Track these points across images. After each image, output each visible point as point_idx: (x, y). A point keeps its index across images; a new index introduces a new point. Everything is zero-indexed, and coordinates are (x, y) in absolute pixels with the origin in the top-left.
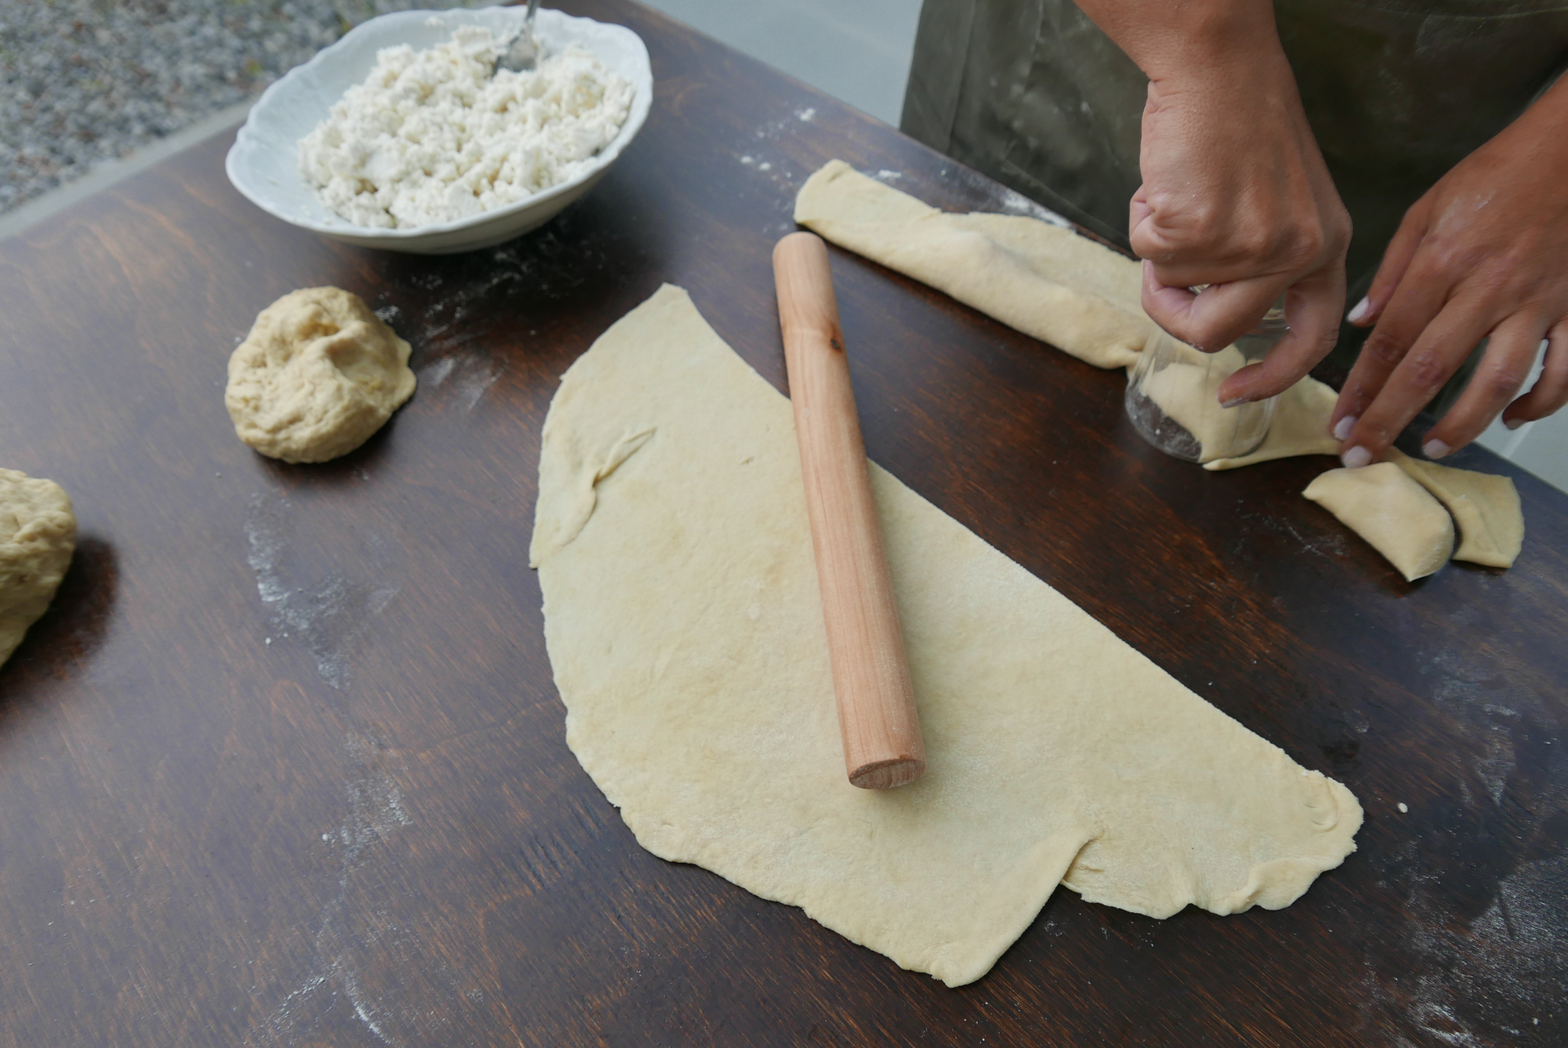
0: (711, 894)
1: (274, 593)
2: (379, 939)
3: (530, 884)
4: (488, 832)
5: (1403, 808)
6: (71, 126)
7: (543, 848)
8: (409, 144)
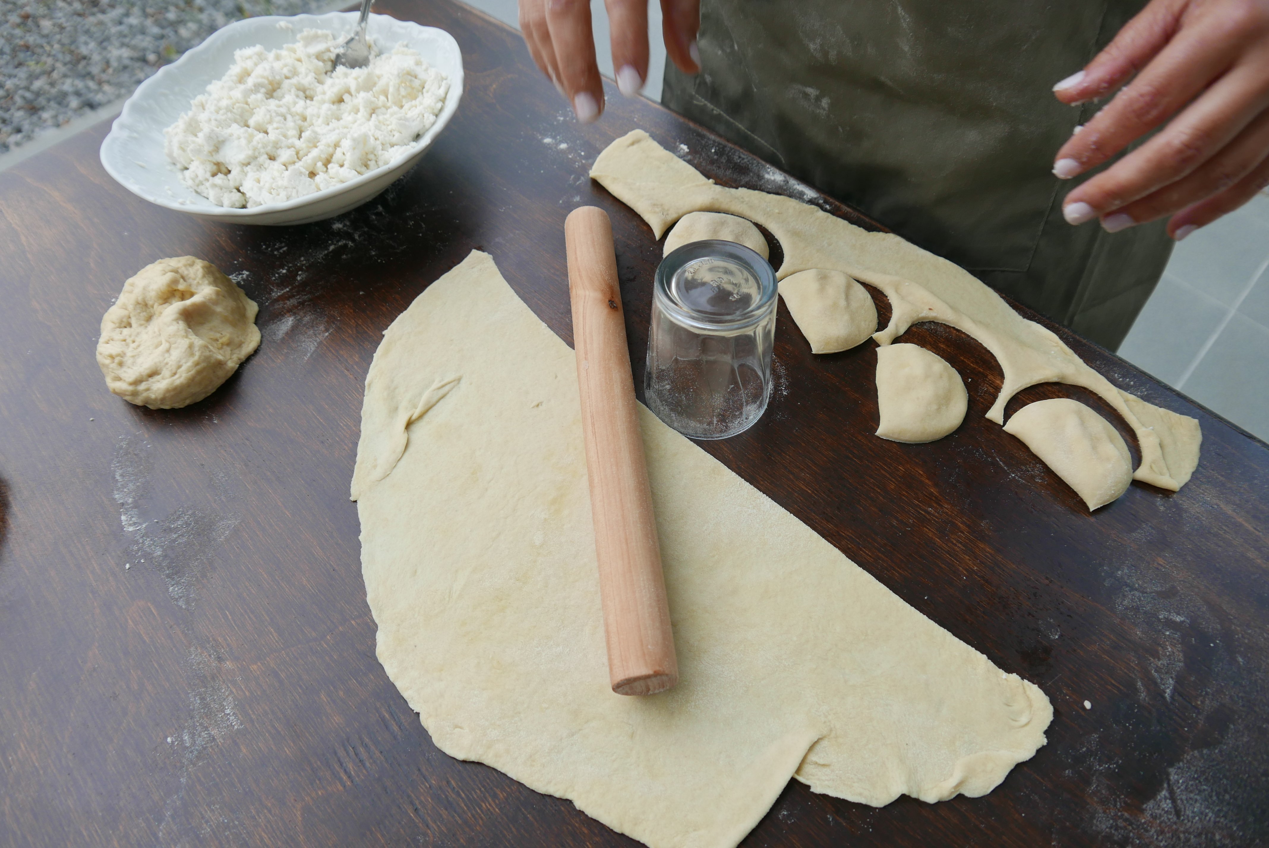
0: (495, 789)
1: (135, 523)
2: (212, 830)
3: (341, 780)
4: (307, 735)
5: (1088, 705)
6: (19, 101)
7: (353, 748)
8: (256, 132)
